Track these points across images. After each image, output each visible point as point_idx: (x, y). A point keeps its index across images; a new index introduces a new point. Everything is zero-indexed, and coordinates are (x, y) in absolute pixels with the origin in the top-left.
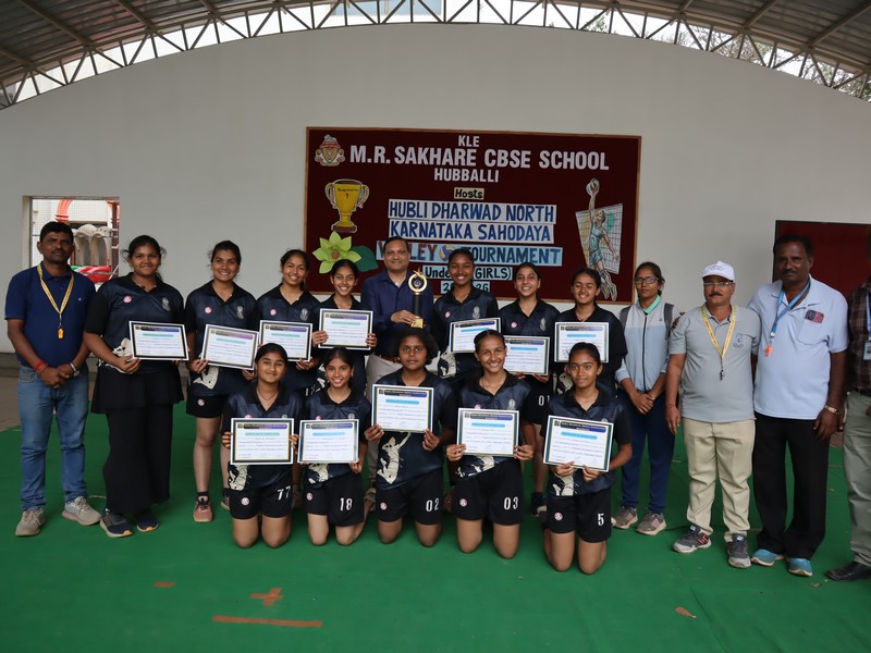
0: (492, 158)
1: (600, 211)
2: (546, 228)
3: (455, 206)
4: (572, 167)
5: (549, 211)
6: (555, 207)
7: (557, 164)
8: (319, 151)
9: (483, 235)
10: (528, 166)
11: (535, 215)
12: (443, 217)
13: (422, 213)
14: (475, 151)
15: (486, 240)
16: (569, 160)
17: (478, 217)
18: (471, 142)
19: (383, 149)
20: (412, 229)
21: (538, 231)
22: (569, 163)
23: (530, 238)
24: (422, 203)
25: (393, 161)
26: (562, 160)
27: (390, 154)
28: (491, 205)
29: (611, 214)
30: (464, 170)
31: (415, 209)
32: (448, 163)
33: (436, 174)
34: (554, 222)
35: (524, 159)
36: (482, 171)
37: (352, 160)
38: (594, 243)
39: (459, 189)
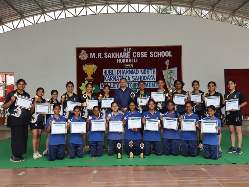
0: (135, 55)
1: (170, 70)
2: (153, 76)
3: (124, 70)
4: (160, 56)
5: (154, 71)
6: (156, 69)
7: (156, 56)
8: (80, 55)
9: (134, 79)
10: (147, 57)
11: (150, 72)
12: (120, 74)
13: (114, 73)
14: (129, 53)
15: (135, 81)
16: (159, 54)
17: (132, 74)
18: (128, 50)
19: (101, 54)
20: (111, 79)
21: (151, 77)
22: (159, 55)
23: (148, 80)
24: (114, 70)
25: (104, 57)
26: (157, 54)
27: (103, 55)
28: (136, 70)
29: (174, 70)
30: (126, 59)
31: (112, 72)
32: (121, 57)
33: (118, 61)
34: (156, 74)
35: (145, 55)
36: (132, 59)
37: (91, 58)
38: (169, 80)
39: (125, 65)
